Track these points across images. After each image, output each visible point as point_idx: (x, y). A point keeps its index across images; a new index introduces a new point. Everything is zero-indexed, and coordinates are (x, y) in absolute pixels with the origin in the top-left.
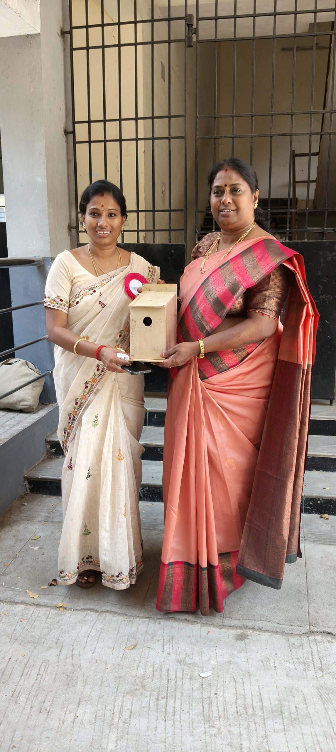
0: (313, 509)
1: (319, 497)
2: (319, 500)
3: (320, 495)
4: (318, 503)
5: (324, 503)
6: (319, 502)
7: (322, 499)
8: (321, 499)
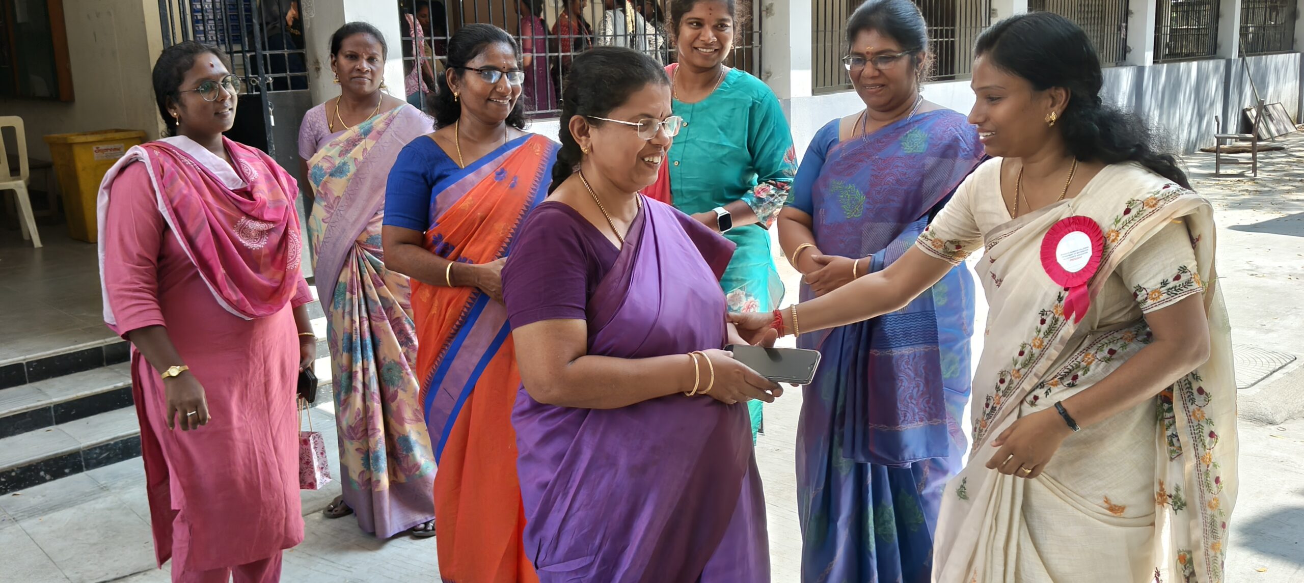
0: (7, 486)
1: (13, 466)
2: (13, 471)
3: (14, 463)
4: (13, 476)
5: (21, 473)
6: (13, 474)
7: (18, 468)
8: (15, 469)
